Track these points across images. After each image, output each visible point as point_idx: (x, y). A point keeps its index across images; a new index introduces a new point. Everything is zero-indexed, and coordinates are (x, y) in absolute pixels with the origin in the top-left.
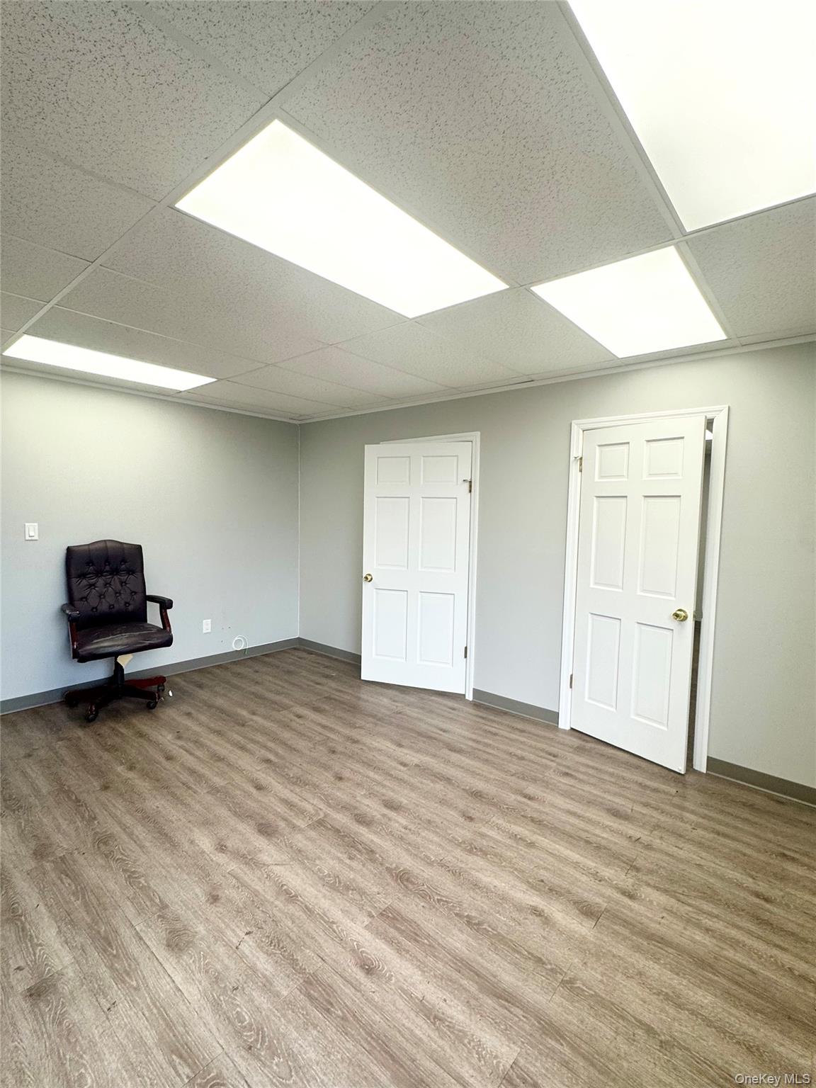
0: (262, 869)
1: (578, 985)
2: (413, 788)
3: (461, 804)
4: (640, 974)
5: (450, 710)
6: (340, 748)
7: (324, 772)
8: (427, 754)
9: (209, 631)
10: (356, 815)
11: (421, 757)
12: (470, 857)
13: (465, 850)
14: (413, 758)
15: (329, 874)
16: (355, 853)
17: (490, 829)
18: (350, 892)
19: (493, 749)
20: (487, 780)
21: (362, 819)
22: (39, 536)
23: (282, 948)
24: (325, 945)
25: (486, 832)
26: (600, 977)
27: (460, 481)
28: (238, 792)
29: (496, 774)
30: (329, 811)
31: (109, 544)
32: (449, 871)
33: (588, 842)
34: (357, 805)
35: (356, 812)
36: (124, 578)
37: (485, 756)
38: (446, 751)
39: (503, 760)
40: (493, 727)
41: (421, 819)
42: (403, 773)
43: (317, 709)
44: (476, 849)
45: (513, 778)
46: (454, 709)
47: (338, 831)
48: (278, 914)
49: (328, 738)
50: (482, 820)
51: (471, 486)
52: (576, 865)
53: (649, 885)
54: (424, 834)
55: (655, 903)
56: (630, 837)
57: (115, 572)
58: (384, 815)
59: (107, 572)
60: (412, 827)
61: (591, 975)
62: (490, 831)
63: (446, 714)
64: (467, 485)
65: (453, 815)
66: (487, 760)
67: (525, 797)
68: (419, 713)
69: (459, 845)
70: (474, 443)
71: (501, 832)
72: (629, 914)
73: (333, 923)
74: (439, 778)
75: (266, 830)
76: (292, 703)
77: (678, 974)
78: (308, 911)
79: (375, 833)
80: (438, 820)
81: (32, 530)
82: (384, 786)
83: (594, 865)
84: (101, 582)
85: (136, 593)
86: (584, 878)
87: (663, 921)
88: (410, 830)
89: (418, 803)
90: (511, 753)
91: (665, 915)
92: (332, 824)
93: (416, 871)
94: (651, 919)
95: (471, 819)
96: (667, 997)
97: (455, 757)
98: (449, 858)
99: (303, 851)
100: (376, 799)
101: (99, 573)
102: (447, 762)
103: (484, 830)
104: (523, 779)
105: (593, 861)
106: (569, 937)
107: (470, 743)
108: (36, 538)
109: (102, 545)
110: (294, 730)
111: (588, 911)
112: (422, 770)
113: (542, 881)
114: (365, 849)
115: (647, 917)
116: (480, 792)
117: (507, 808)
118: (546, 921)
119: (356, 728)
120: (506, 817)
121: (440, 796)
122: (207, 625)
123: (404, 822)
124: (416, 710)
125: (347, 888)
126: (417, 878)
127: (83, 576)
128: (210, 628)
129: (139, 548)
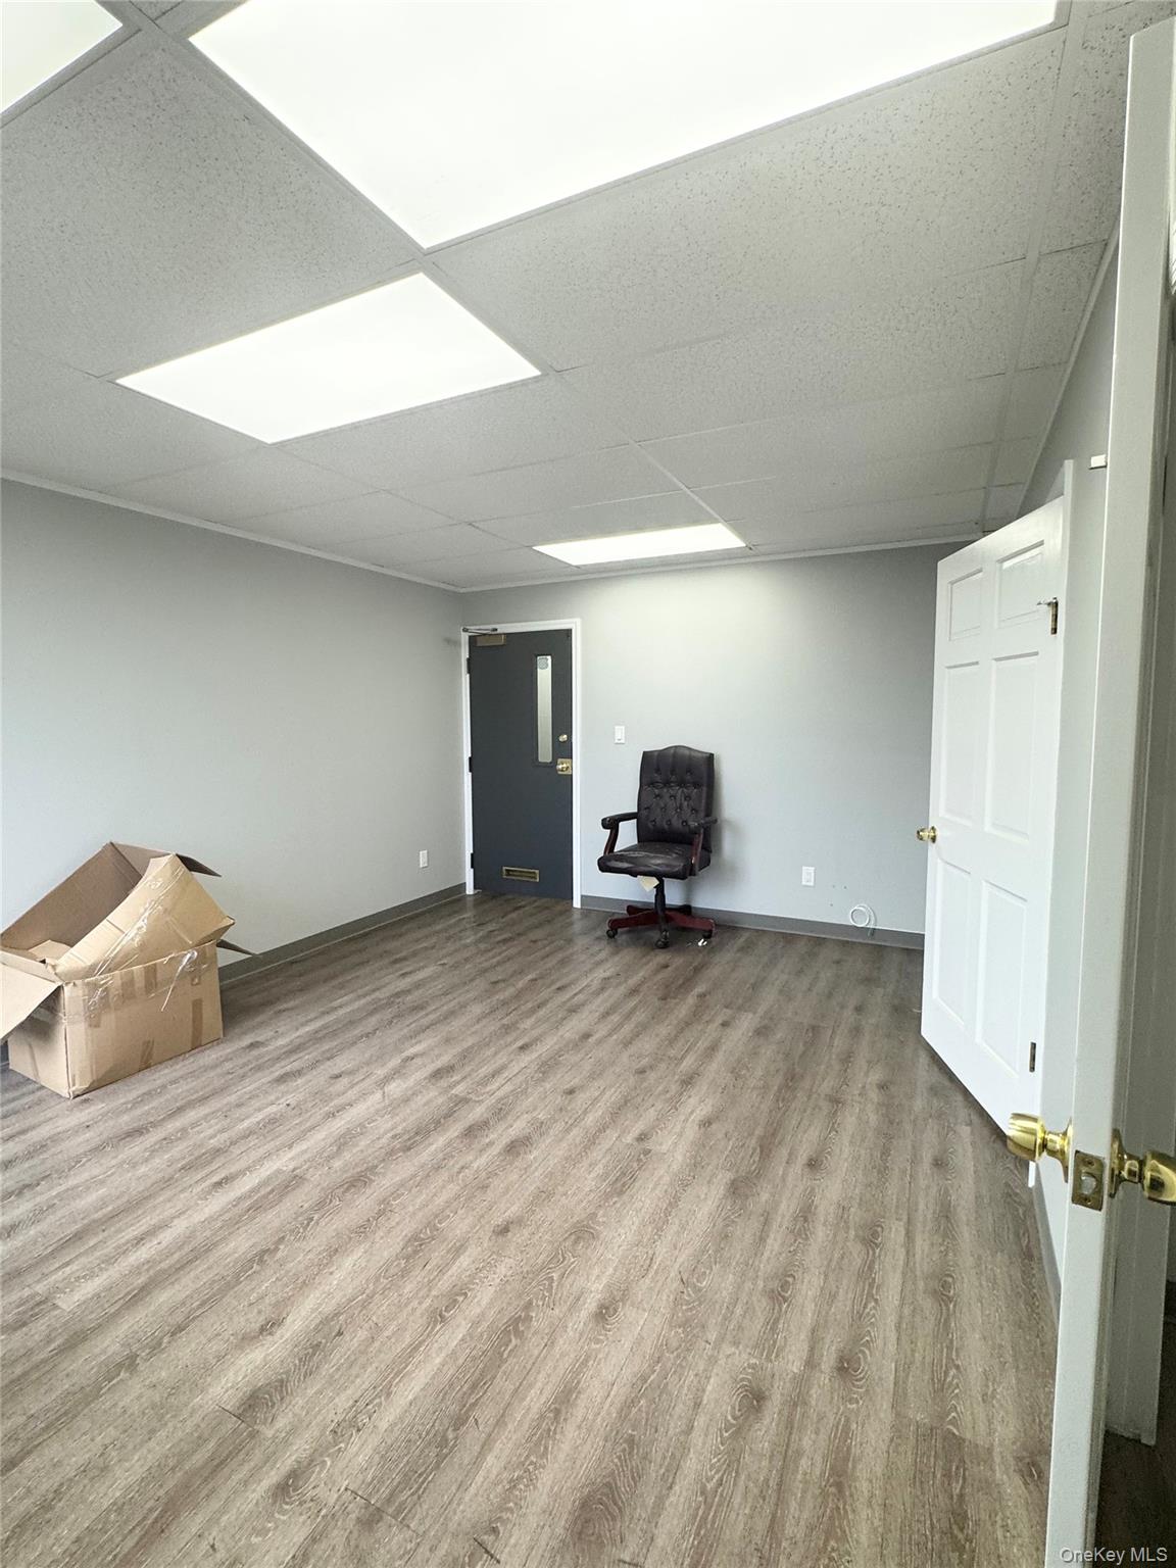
0: (376, 1088)
1: (122, 1374)
3: (545, 1217)
4: (105, 1469)
9: (812, 884)
12: (399, 1241)
17: (476, 1260)
18: (335, 1148)
22: (625, 739)
23: (265, 1126)
24: (262, 1149)
25: (468, 1253)
26: (121, 1404)
32: (369, 1220)
33: (459, 1422)
36: (687, 791)
44: (421, 1245)
48: (310, 1113)
51: (1056, 617)
52: (384, 1390)
53: (314, 1539)
55: (254, 1540)
56: (495, 1531)
57: (681, 783)
59: (673, 782)
61: (133, 1394)
62: (470, 1260)
71: (470, 1273)
72: (236, 1478)
73: (291, 1147)
77: (78, 1540)
78: (312, 1128)
80: (491, 1195)
81: (620, 733)
83: (384, 1425)
84: (665, 793)
86: (343, 1401)
87: (204, 1546)
91: (220, 1555)
94: (213, 1521)
95: (503, 1232)
96: (46, 1506)
98: (397, 1218)
99: (407, 1103)
101: (667, 783)
103: (474, 1251)
105: (393, 1425)
106: (207, 1369)
108: (622, 741)
111: (256, 1403)
113: (340, 1333)
115: (223, 1510)
118: (247, 1340)
122: (808, 875)
125: (342, 1145)
127: (652, 784)
128: (813, 879)
129: (711, 757)
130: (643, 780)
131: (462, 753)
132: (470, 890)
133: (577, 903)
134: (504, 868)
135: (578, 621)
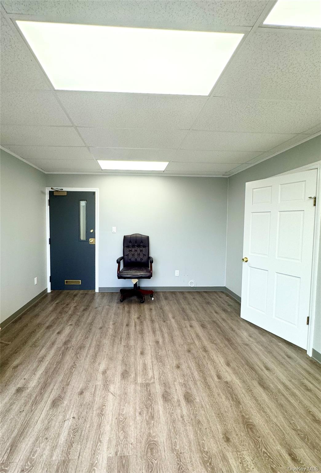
0: (106, 392)
2: (211, 395)
3: (231, 425)
5: (285, 357)
6: (194, 351)
7: (174, 360)
8: (240, 379)
9: (178, 275)
10: (166, 391)
11: (234, 378)
12: (200, 466)
13: (202, 458)
14: (229, 375)
15: (124, 415)
16: (145, 412)
17: (235, 458)
18: (122, 432)
19: (297, 400)
20: (268, 420)
21: (166, 397)
22: (116, 232)
23: (75, 436)
24: (87, 450)
25: (229, 458)
27: (307, 198)
28: (133, 351)
29: (280, 419)
30: (157, 381)
31: (138, 235)
32: (178, 464)
34: (172, 386)
35: (168, 390)
36: (141, 249)
37: (283, 401)
38: (255, 383)
39: (297, 413)
40: (312, 383)
41: (195, 417)
42: (214, 381)
43: (203, 326)
44: (210, 464)
45: (294, 432)
46: (289, 357)
47: (150, 395)
48: (89, 418)
49: (194, 342)
50: (236, 447)
51: (315, 201)
54: (188, 428)
57: (139, 246)
58: (179, 401)
59: (136, 246)
60: (186, 418)
62: (234, 460)
63: (280, 358)
64: (313, 201)
65: (218, 428)
66: (282, 406)
67: (290, 455)
68: (261, 350)
69: (202, 452)
70: (319, 169)
71: (240, 467)
73: (101, 441)
74: (232, 398)
75: (125, 375)
76: (194, 318)
78: (100, 426)
79: (165, 408)
80: (205, 425)
81: (114, 229)
82: (195, 384)
84: (133, 250)
85: (145, 255)
88: (183, 419)
89: (204, 405)
90: (310, 412)
92: (151, 389)
93: (161, 448)
95: (228, 440)
97: (258, 390)
98: (187, 455)
99: (127, 395)
100: (184, 389)
101: (133, 246)
102: (249, 390)
103: (230, 456)
104: (303, 439)
107: (280, 387)
109: (135, 235)
110: (183, 332)
112: (228, 387)
114: (151, 414)
116: (254, 426)
117: (264, 453)
119: (214, 343)
120: (256, 458)
121: (222, 410)
122: (177, 273)
123: (185, 412)
124: (261, 347)
125: (123, 429)
126: (158, 452)
127: (128, 247)
128: (178, 274)
129: (148, 237)
130: (125, 246)
131: (46, 237)
132: (49, 291)
133: (97, 290)
134: (65, 281)
135: (98, 189)
